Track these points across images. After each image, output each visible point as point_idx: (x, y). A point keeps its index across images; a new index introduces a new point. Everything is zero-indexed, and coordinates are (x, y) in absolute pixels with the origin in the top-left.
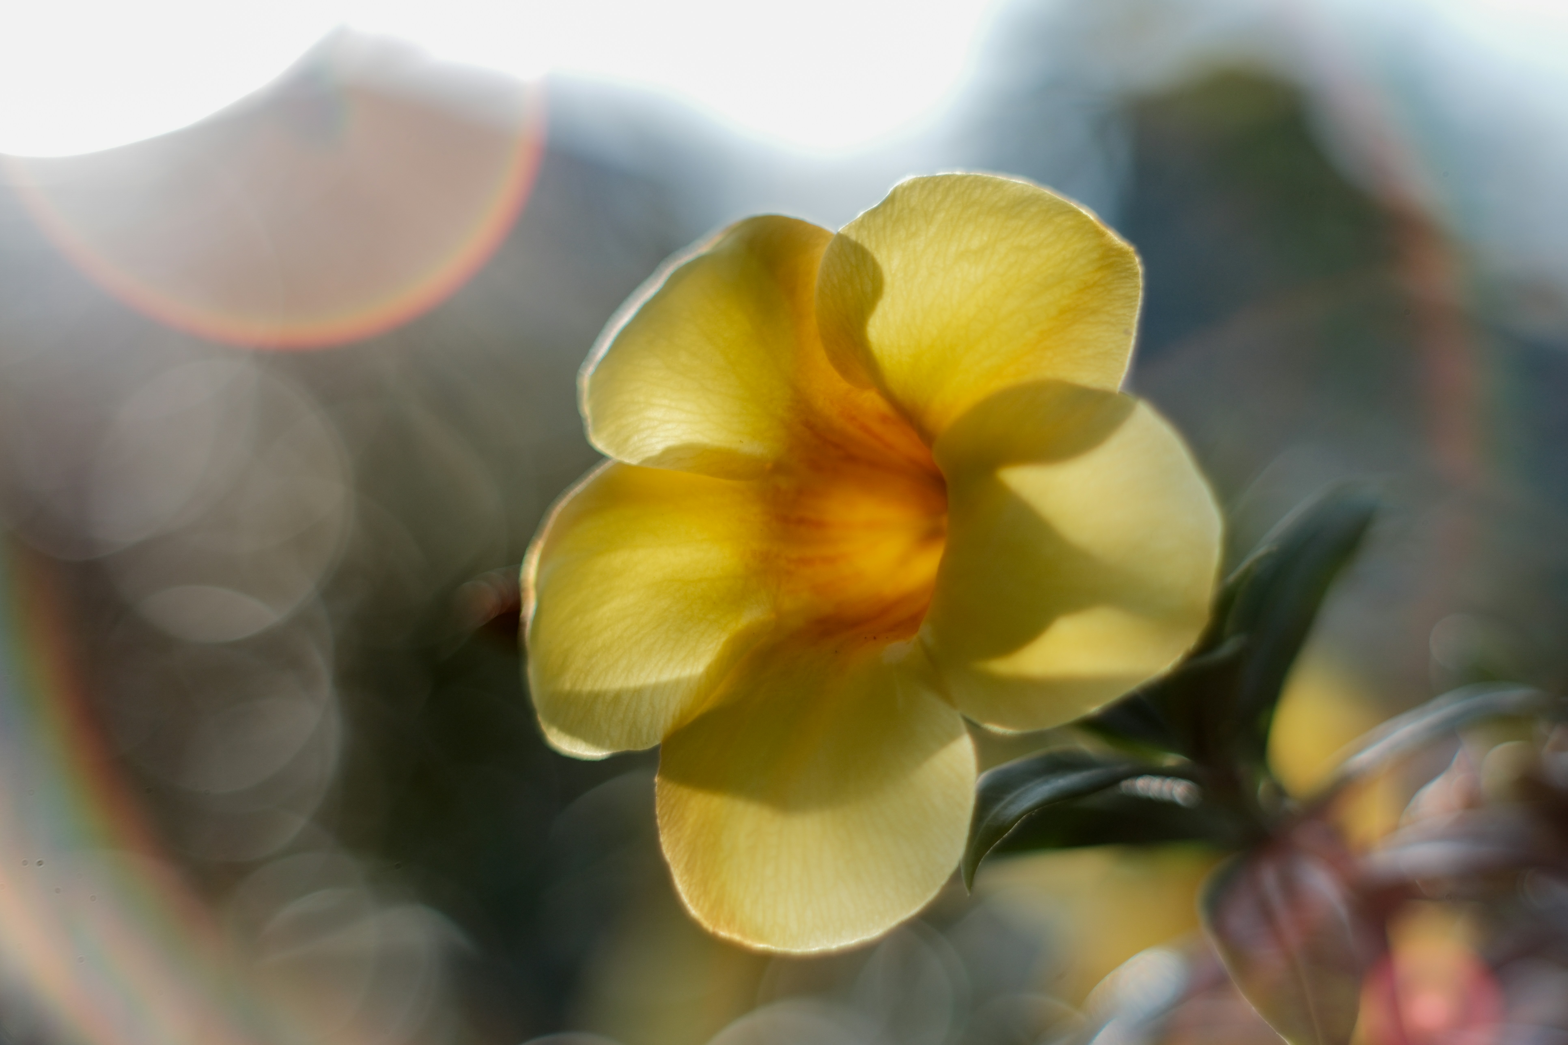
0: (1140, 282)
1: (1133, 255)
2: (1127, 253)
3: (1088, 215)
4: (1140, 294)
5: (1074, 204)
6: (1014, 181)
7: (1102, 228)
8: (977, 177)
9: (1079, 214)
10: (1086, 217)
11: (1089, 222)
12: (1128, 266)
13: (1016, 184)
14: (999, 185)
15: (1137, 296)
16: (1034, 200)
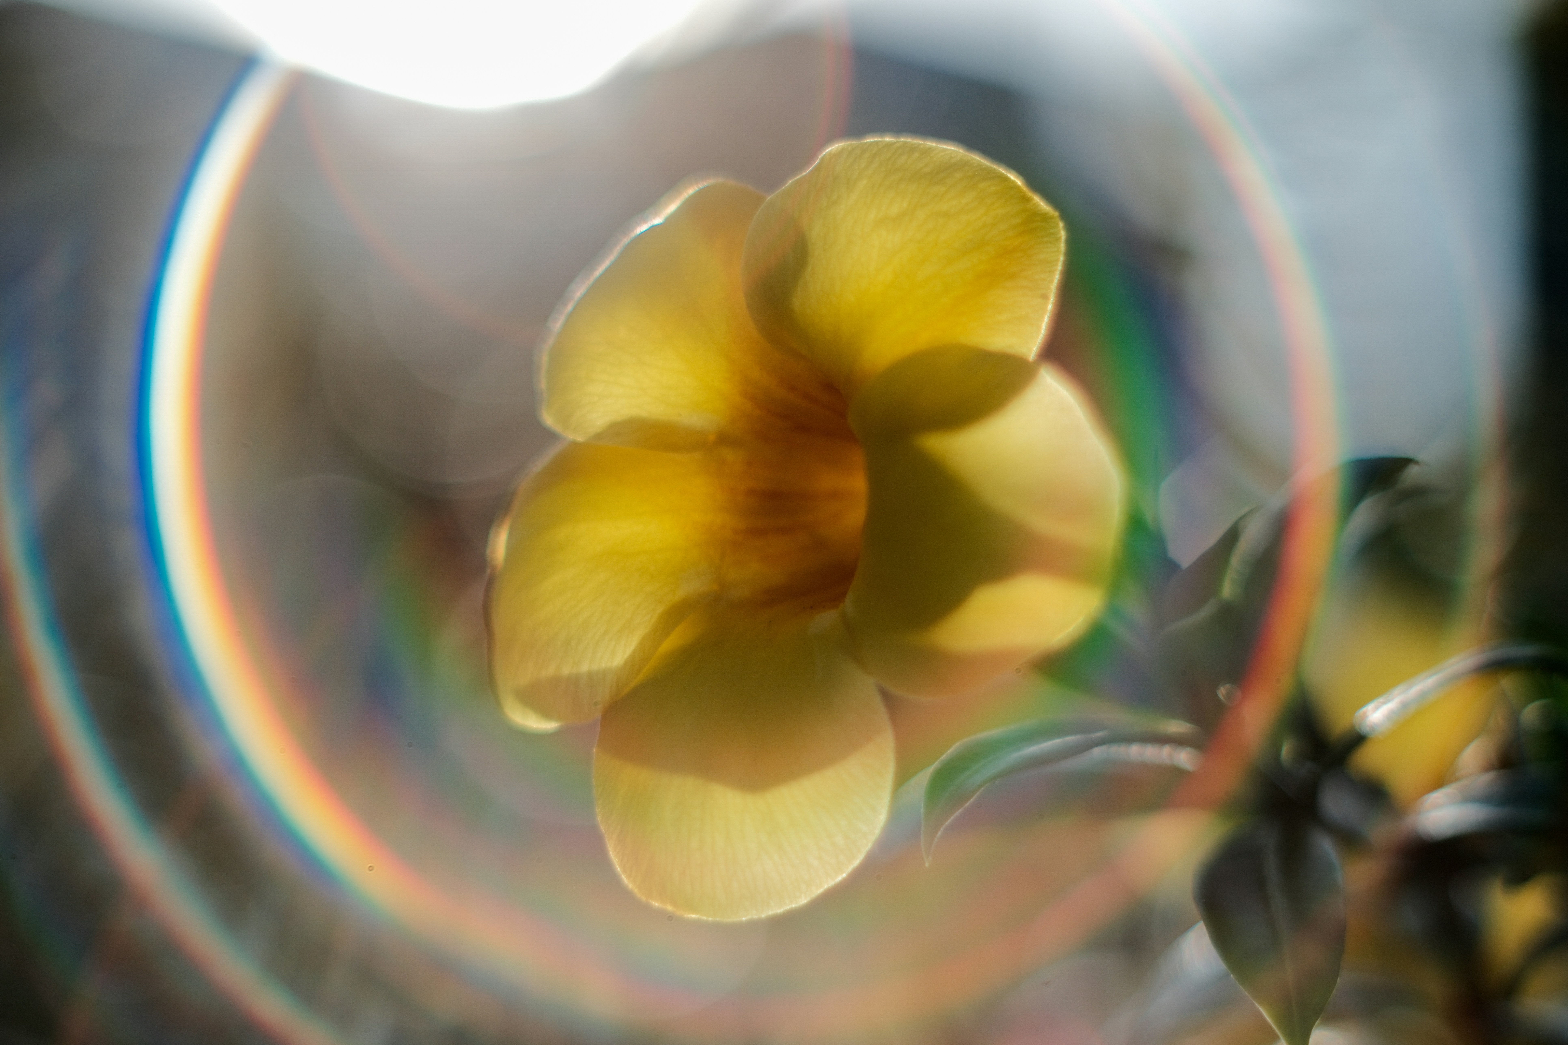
0: (1062, 246)
1: (1058, 219)
2: (1051, 218)
3: (1017, 181)
4: (1061, 258)
5: (1002, 170)
6: (944, 146)
7: (1030, 193)
8: (905, 143)
9: (1007, 179)
10: (1013, 182)
11: (1016, 187)
12: (1052, 231)
13: (945, 150)
14: (927, 152)
15: (1058, 260)
16: (962, 165)
